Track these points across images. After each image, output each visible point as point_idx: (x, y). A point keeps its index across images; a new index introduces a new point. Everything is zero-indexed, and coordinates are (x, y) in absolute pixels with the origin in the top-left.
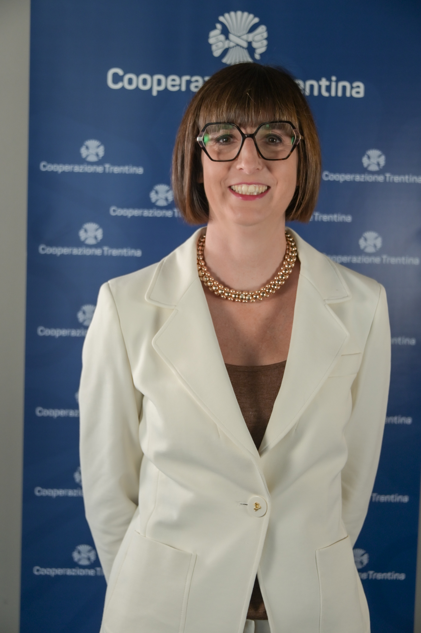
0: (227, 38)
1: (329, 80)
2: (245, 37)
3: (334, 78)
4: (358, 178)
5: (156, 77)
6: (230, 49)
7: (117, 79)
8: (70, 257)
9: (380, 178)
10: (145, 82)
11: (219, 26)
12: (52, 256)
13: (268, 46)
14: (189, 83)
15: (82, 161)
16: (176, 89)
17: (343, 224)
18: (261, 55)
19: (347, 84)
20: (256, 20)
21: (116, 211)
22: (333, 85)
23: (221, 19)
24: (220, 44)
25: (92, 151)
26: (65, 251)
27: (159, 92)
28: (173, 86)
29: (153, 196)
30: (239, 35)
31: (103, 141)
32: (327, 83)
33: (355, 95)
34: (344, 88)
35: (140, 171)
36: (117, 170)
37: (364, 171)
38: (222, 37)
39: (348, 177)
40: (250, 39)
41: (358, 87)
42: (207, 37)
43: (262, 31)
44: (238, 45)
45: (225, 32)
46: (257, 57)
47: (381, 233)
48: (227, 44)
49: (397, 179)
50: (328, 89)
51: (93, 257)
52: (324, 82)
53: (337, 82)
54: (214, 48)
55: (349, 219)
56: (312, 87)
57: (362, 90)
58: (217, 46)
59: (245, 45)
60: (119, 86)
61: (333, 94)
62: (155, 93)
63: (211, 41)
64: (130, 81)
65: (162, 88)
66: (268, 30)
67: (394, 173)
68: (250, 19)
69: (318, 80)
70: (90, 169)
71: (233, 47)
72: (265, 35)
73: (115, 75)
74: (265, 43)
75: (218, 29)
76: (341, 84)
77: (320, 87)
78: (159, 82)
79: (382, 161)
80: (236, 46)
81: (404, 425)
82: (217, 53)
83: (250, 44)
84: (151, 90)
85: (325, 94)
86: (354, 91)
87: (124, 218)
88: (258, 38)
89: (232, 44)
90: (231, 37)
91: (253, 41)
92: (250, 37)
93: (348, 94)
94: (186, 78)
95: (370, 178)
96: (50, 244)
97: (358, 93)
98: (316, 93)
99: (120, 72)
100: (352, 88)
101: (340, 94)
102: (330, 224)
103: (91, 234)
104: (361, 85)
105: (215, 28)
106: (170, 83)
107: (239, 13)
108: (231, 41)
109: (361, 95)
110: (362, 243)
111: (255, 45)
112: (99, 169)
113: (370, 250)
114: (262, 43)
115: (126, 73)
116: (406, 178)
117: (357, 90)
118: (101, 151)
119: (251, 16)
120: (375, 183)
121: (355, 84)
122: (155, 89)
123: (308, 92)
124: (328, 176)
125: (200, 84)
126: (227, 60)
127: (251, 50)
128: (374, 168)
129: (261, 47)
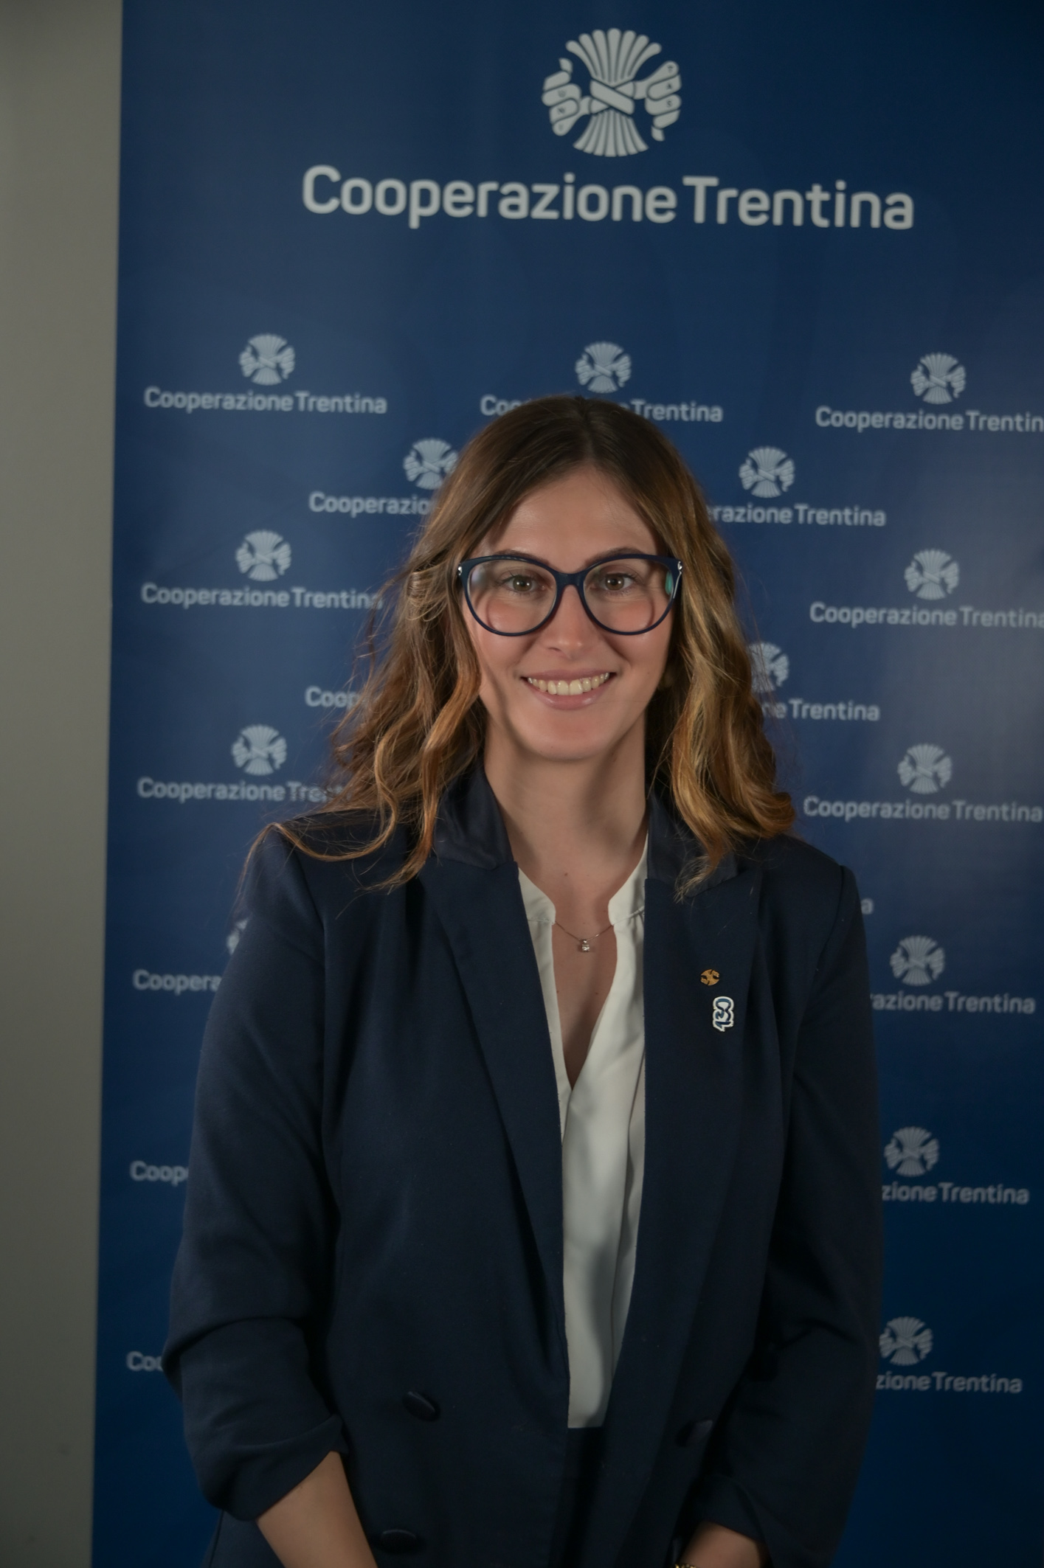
0: (586, 92)
1: (829, 188)
2: (628, 89)
3: (841, 185)
4: (901, 421)
5: (417, 186)
6: (594, 118)
7: (325, 190)
8: (216, 609)
9: (955, 422)
10: (391, 197)
11: (566, 64)
12: (172, 610)
13: (682, 109)
14: (494, 198)
15: (244, 384)
16: (466, 212)
17: (866, 531)
18: (668, 130)
19: (874, 199)
20: (655, 49)
21: (324, 503)
22: (840, 199)
23: (572, 46)
24: (570, 107)
25: (267, 360)
26: (203, 597)
27: (423, 219)
28: (458, 205)
29: (411, 466)
30: (613, 84)
31: (292, 339)
32: (826, 196)
33: (890, 223)
34: (866, 207)
35: (380, 406)
36: (324, 404)
37: (916, 404)
38: (574, 91)
39: (877, 420)
40: (640, 95)
41: (899, 204)
42: (539, 90)
43: (668, 75)
44: (610, 107)
45: (582, 77)
46: (658, 135)
47: (957, 554)
48: (585, 106)
49: (995, 423)
50: (828, 209)
51: (269, 611)
52: (817, 195)
53: (849, 193)
54: (554, 115)
55: (879, 519)
56: (788, 205)
57: (908, 211)
58: (561, 111)
59: (628, 107)
60: (330, 206)
61: (839, 221)
62: (414, 223)
63: (548, 99)
64: (357, 196)
65: (432, 210)
66: (683, 73)
67: (987, 410)
68: (637, 47)
69: (803, 189)
70: (260, 403)
71: (602, 111)
72: (676, 84)
73: (321, 181)
74: (676, 101)
75: (566, 71)
76: (857, 199)
77: (807, 206)
78: (425, 198)
79: (959, 380)
80: (607, 110)
81: (1016, 1016)
82: (562, 127)
83: (640, 104)
84: (405, 215)
85: (820, 221)
86: (890, 214)
87: (341, 518)
88: (658, 90)
89: (597, 106)
90: (596, 88)
91: (648, 96)
92: (641, 89)
93: (875, 223)
94: (487, 187)
95: (930, 422)
96: (167, 581)
97: (899, 218)
98: (798, 220)
99: (334, 175)
100: (885, 207)
101: (855, 222)
102: (834, 529)
103: (264, 556)
104: (906, 199)
105: (557, 68)
106: (449, 198)
107: (614, 33)
108: (594, 98)
109: (907, 223)
110: (911, 576)
111: (651, 107)
112: (284, 403)
113: (931, 592)
114: (669, 103)
115: (345, 178)
116: (1016, 422)
117: (897, 211)
118: (288, 361)
119: (643, 40)
120: (943, 433)
121: (891, 199)
122: (416, 212)
123: (778, 220)
124: (828, 418)
125: (523, 201)
126: (586, 143)
127: (642, 118)
128: (939, 397)
129: (665, 111)
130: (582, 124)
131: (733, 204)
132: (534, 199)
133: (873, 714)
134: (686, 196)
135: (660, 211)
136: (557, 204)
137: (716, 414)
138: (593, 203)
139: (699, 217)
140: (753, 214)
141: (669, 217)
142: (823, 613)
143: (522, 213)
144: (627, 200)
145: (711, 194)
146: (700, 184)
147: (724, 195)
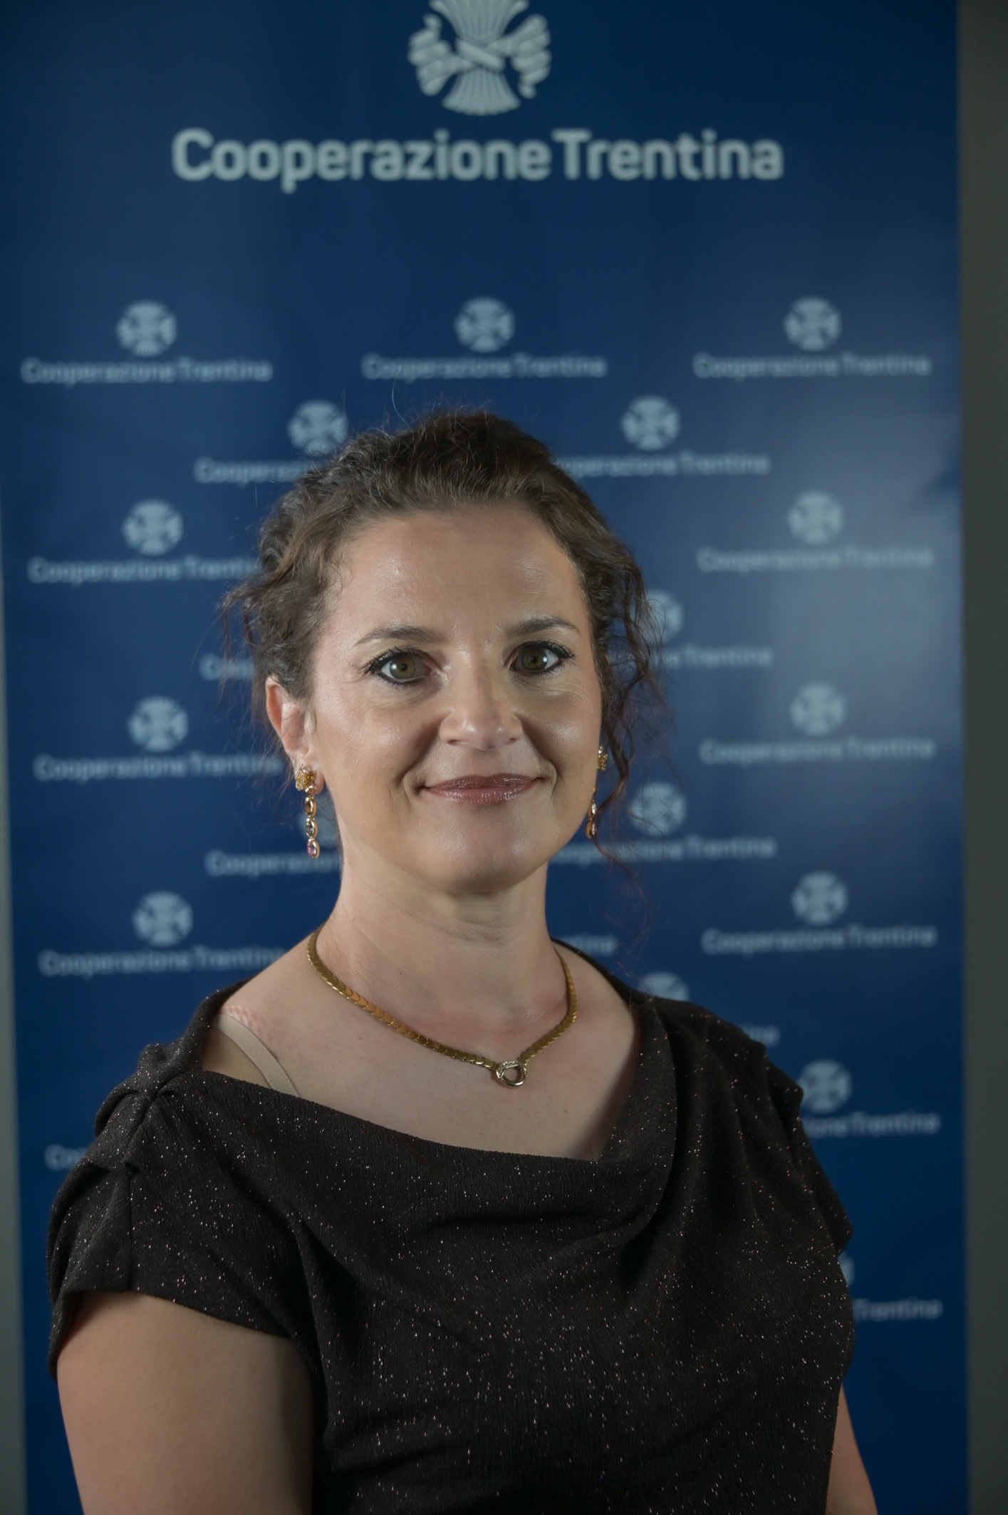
0: (454, 49)
1: (698, 138)
2: (495, 45)
3: (709, 135)
4: (780, 367)
5: (292, 147)
6: (462, 78)
7: (197, 155)
8: (105, 588)
9: (830, 367)
10: (264, 160)
11: (432, 22)
12: (63, 588)
13: (555, 65)
14: (368, 158)
15: (122, 354)
16: (338, 174)
17: (748, 478)
18: (539, 86)
19: (740, 147)
20: (522, 5)
21: (210, 472)
22: (709, 151)
23: (436, 4)
24: (438, 65)
25: (147, 329)
26: (91, 572)
27: (300, 184)
28: (333, 167)
29: (298, 432)
30: (481, 40)
31: (171, 305)
32: (695, 148)
33: (760, 173)
34: (735, 157)
35: (262, 372)
36: (207, 372)
37: (791, 350)
38: (441, 48)
39: (754, 368)
40: (508, 51)
41: (767, 153)
42: (405, 48)
43: (535, 30)
44: (479, 66)
45: (449, 35)
46: (527, 91)
47: (838, 496)
48: (454, 64)
49: (870, 366)
50: (698, 160)
51: (161, 585)
52: (687, 146)
53: (718, 142)
54: (424, 73)
55: (761, 465)
56: (659, 158)
57: (776, 159)
58: (430, 69)
59: (496, 63)
60: (201, 173)
61: (709, 170)
62: (289, 185)
63: (417, 56)
64: (229, 160)
65: (305, 173)
66: (552, 28)
67: (860, 353)
68: (507, 3)
69: (672, 138)
70: (142, 373)
71: (470, 70)
72: (543, 38)
73: (193, 147)
74: (544, 57)
75: (432, 30)
76: (729, 147)
77: (677, 158)
78: (298, 160)
79: (832, 325)
80: (474, 69)
81: (916, 949)
82: (431, 85)
83: (508, 61)
84: (278, 180)
85: (690, 172)
86: (758, 163)
87: (229, 488)
88: (526, 46)
89: (466, 64)
90: (464, 46)
91: (516, 54)
92: (509, 45)
93: (744, 171)
94: (361, 147)
95: (805, 368)
96: (57, 555)
97: (767, 167)
98: (669, 171)
99: (203, 138)
100: (753, 156)
101: (725, 171)
102: (717, 478)
103: (153, 528)
104: (774, 148)
105: (421, 26)
106: (324, 160)
108: (463, 58)
109: (776, 172)
110: (796, 521)
111: (519, 64)
112: (165, 373)
113: (816, 535)
114: (536, 59)
115: (217, 140)
116: (887, 365)
117: (765, 160)
118: (168, 329)
120: (819, 379)
121: (760, 147)
122: (291, 178)
123: (649, 171)
124: (708, 367)
125: (396, 159)
126: (459, 101)
127: (511, 75)
128: (813, 342)
129: (534, 67)
130: (451, 83)
131: (605, 158)
132: (408, 158)
133: (764, 657)
134: (558, 151)
135: (534, 167)
136: (430, 162)
137: (597, 368)
138: (466, 160)
139: (572, 169)
140: (626, 166)
141: (541, 174)
142: (711, 560)
143: (394, 174)
144: (500, 158)
145: (583, 148)
146: (571, 138)
147: (597, 149)
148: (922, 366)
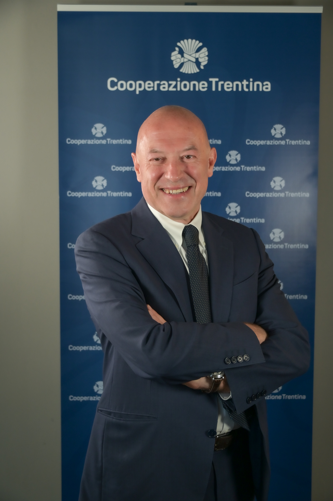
0: (182, 56)
1: (248, 81)
2: (194, 55)
3: (251, 80)
4: (269, 143)
5: (138, 83)
6: (185, 63)
7: (113, 84)
8: (87, 198)
9: (283, 143)
10: (131, 86)
11: (177, 49)
12: (75, 198)
13: (209, 60)
14: (159, 85)
15: (93, 137)
16: (151, 89)
17: (260, 172)
18: (204, 66)
19: (260, 83)
20: (201, 44)
21: (115, 168)
22: (251, 84)
23: (179, 44)
24: (178, 60)
25: (99, 130)
26: (84, 194)
27: (140, 91)
28: (149, 87)
30: (190, 54)
31: (106, 124)
32: (247, 83)
33: (265, 90)
34: (258, 85)
35: (129, 142)
36: (115, 142)
37: (273, 138)
38: (179, 56)
39: (262, 142)
40: (197, 57)
41: (267, 85)
42: (170, 56)
43: (205, 51)
44: (189, 60)
45: (181, 52)
46: (202, 67)
47: (284, 178)
48: (182, 60)
49: (293, 143)
50: (248, 86)
51: (101, 198)
52: (245, 83)
53: (253, 82)
54: (174, 63)
55: (263, 169)
56: (237, 85)
57: (269, 86)
58: (176, 61)
59: (194, 60)
60: (115, 89)
61: (251, 89)
62: (137, 93)
63: (173, 58)
64: (122, 86)
65: (142, 89)
66: (209, 51)
67: (291, 139)
68: (197, 44)
69: (241, 81)
70: (97, 142)
71: (187, 61)
72: (207, 53)
73: (112, 82)
74: (207, 58)
75: (177, 51)
76: (256, 83)
77: (242, 85)
78: (140, 86)
79: (284, 131)
80: (188, 61)
81: (302, 300)
82: (176, 66)
83: (197, 59)
84: (135, 90)
85: (246, 90)
86: (264, 87)
87: (120, 172)
88: (202, 55)
89: (186, 60)
90: (185, 55)
91: (199, 57)
92: (197, 55)
93: (261, 90)
94: (157, 82)
95: (276, 143)
96: (74, 190)
97: (267, 88)
98: (240, 89)
99: (115, 80)
100: (263, 85)
101: (255, 89)
102: (252, 172)
103: (100, 183)
104: (269, 83)
105: (175, 50)
106: (147, 86)
107: (190, 40)
108: (185, 58)
109: (269, 90)
110: (272, 184)
111: (200, 60)
112: (104, 142)
113: (278, 188)
114: (205, 59)
115: (119, 80)
116: (299, 142)
117: (266, 86)
118: (105, 130)
119: (198, 42)
120: (280, 145)
121: (265, 83)
122: (138, 90)
123: (235, 89)
124: (249, 142)
125: (166, 86)
126: (183, 70)
127: (198, 63)
128: (278, 136)
129: (204, 61)
130: (182, 65)
131: (223, 86)
132: (169, 85)
133: (263, 221)
134: (210, 84)
135: (203, 88)
136: (176, 86)
137: (219, 142)
138: (185, 86)
139: (214, 89)
140: (228, 88)
141: (206, 89)
142: (249, 194)
143: (166, 89)
144: (194, 85)
145: (217, 83)
146: (214, 80)
147: (220, 83)
148: (308, 143)
